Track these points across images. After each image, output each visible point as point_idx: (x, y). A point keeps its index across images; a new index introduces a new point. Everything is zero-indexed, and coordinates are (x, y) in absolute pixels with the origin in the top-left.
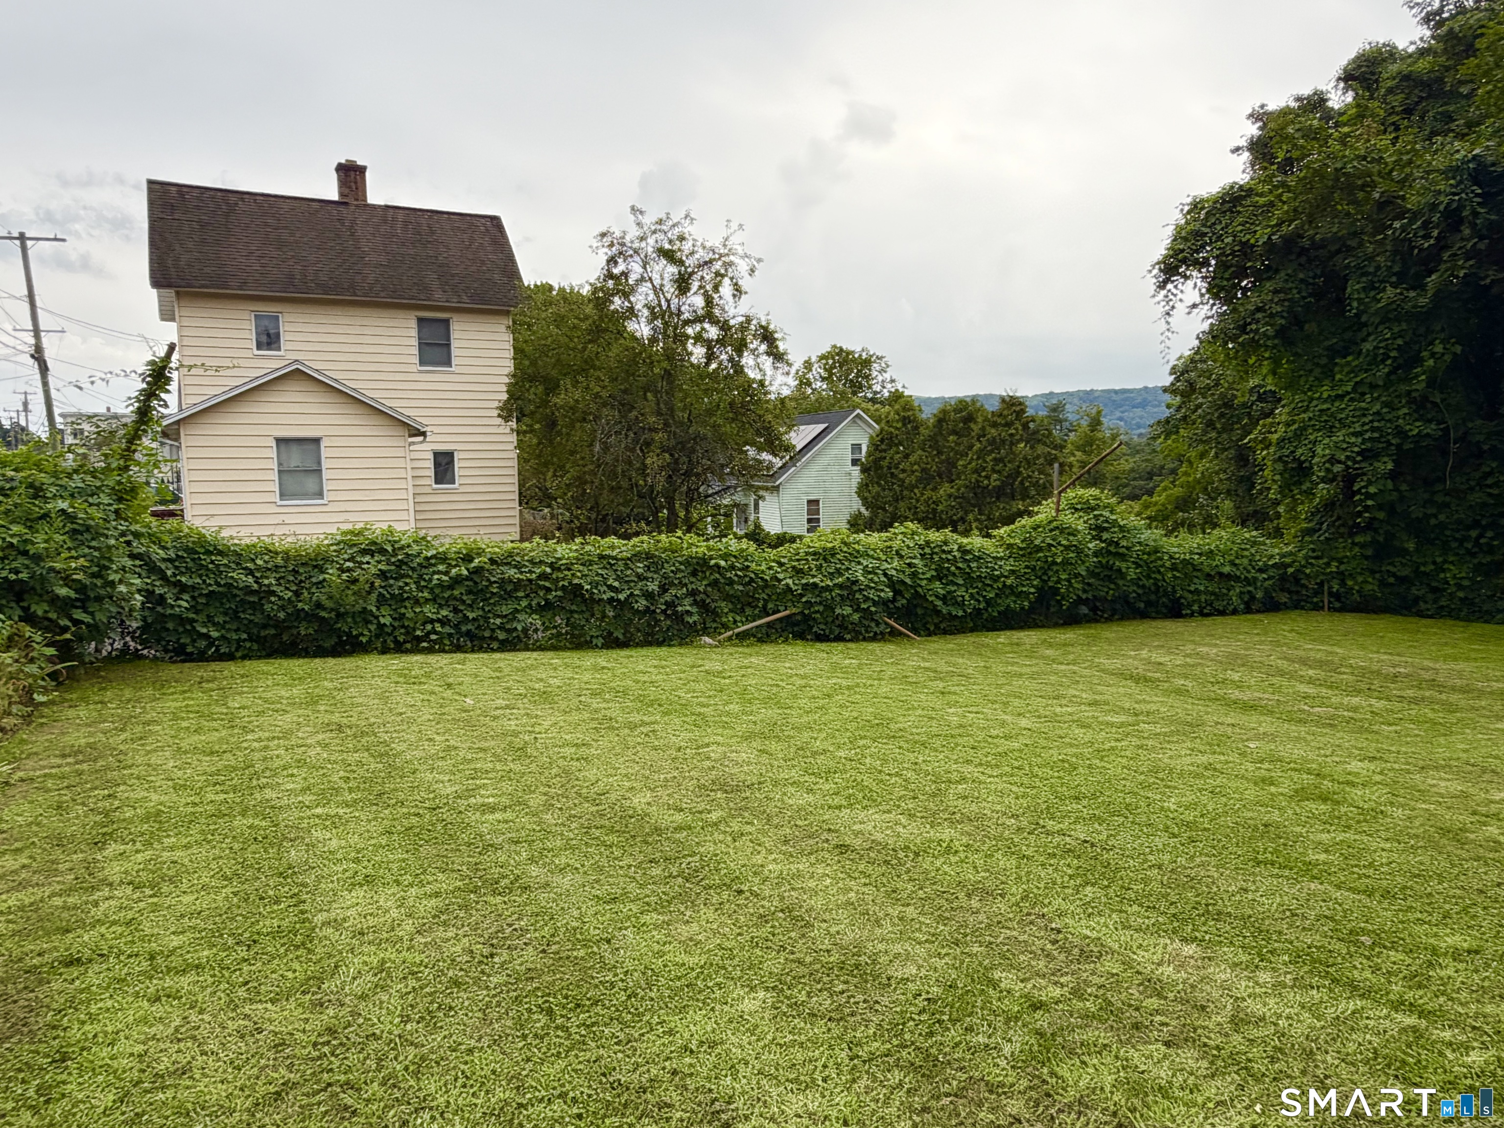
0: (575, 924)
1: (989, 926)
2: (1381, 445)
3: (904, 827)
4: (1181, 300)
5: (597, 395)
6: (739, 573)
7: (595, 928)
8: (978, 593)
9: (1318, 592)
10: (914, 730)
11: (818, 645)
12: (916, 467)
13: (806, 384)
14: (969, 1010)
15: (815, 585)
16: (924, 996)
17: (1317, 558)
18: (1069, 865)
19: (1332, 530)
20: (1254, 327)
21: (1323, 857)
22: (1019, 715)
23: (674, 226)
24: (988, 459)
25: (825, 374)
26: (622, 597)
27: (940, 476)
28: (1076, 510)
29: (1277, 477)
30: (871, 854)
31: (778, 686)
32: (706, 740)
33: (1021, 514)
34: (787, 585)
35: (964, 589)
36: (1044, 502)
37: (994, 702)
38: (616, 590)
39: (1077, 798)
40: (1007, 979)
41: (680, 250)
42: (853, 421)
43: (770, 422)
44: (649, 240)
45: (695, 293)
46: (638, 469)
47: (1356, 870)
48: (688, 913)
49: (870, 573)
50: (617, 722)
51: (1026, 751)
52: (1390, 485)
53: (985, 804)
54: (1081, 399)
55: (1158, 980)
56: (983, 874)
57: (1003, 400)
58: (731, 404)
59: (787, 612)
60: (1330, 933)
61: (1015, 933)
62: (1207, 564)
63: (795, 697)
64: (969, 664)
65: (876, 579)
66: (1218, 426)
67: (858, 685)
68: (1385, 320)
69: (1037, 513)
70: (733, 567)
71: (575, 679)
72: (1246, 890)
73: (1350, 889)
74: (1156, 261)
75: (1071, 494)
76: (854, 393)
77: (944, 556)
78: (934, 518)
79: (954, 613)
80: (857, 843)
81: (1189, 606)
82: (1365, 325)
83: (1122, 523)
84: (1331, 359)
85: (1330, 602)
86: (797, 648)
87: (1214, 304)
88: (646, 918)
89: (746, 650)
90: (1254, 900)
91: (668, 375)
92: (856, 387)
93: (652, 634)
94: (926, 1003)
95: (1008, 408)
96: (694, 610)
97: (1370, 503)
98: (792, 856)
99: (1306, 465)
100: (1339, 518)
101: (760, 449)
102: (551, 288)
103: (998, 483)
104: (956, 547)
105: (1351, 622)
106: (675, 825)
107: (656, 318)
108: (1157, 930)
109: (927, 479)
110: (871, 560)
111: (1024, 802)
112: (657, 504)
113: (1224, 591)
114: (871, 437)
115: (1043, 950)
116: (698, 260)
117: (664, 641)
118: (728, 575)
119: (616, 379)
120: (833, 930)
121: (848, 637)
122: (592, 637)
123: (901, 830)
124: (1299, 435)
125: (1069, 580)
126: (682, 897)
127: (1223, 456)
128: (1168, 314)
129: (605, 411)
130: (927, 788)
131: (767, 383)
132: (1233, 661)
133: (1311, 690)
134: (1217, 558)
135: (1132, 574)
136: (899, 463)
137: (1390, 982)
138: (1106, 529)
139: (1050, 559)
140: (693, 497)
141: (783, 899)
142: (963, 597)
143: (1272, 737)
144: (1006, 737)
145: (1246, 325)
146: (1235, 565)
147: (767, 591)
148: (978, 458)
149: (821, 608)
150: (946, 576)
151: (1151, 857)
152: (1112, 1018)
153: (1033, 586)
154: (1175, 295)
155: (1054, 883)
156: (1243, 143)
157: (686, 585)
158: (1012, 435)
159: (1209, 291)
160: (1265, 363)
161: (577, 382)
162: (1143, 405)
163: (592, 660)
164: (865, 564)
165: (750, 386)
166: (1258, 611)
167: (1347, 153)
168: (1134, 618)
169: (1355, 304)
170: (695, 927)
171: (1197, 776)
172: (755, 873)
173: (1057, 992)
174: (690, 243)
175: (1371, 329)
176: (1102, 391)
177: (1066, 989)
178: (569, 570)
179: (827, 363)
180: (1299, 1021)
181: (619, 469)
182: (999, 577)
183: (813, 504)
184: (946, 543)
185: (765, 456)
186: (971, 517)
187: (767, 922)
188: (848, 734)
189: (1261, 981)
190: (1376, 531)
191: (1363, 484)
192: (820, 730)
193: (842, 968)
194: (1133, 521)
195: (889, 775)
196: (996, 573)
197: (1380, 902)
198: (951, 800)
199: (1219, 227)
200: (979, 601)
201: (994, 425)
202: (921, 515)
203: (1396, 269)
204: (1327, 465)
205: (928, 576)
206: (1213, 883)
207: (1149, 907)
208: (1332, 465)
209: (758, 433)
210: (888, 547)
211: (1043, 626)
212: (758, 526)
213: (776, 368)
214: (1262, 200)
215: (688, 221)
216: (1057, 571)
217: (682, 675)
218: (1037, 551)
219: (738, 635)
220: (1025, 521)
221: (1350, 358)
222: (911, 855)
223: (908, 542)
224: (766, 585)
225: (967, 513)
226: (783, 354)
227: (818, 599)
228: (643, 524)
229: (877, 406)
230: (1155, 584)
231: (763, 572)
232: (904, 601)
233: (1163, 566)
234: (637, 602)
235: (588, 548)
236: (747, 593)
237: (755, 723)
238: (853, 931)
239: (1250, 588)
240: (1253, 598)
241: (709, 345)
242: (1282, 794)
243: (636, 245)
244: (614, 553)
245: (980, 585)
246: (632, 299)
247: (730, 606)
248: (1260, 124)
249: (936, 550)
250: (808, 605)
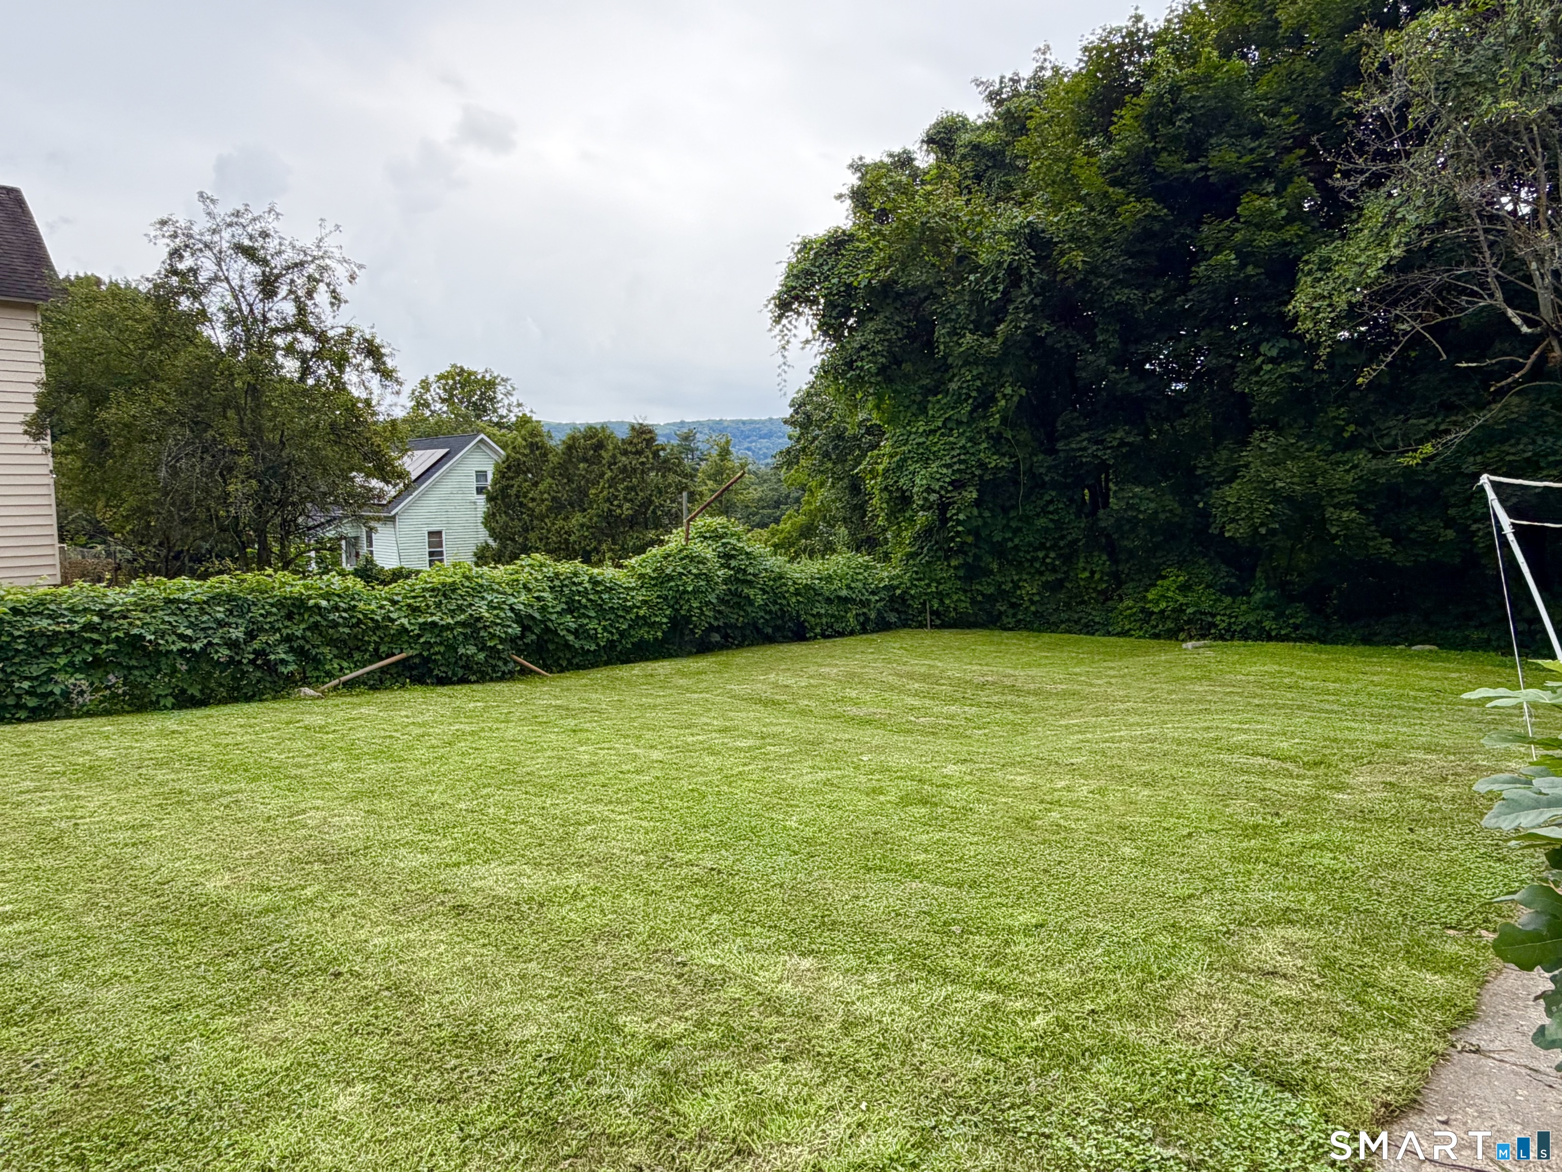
0: (122, 1045)
1: (615, 969)
2: (967, 476)
3: (529, 877)
4: (795, 336)
5: (161, 411)
6: (344, 615)
7: (148, 1046)
8: (611, 625)
9: (922, 612)
10: (543, 773)
11: (440, 689)
12: (546, 496)
13: (423, 405)
14: (592, 1062)
15: (434, 624)
16: (544, 1057)
17: (919, 580)
18: (696, 896)
19: (932, 554)
20: (859, 364)
21: (922, 857)
22: (651, 747)
23: (254, 220)
24: (621, 487)
25: (444, 395)
26: (197, 646)
27: (572, 505)
28: (705, 538)
29: (884, 506)
30: (492, 911)
31: (391, 737)
32: (303, 806)
33: (652, 543)
34: (402, 625)
35: (596, 621)
36: (674, 531)
37: (626, 737)
38: (190, 640)
39: (705, 826)
40: (630, 1022)
41: (263, 247)
42: (477, 446)
43: (379, 446)
44: (223, 234)
45: (285, 298)
46: (219, 498)
47: (949, 865)
48: (272, 1009)
49: (495, 608)
50: (189, 795)
51: (657, 783)
52: (975, 512)
53: (614, 843)
54: (711, 428)
55: (778, 998)
56: (610, 917)
57: (633, 428)
58: (333, 425)
59: (404, 655)
60: (928, 927)
61: (641, 973)
62: (827, 589)
63: (411, 748)
64: (601, 698)
65: (502, 615)
66: (834, 457)
67: (483, 730)
68: (966, 363)
69: (668, 542)
70: (336, 608)
71: (132, 748)
72: (857, 898)
73: (944, 884)
74: (771, 296)
75: (699, 522)
76: (478, 417)
77: (574, 588)
78: (567, 548)
79: (586, 647)
80: (476, 901)
81: (812, 629)
82: (951, 366)
83: (749, 550)
84: (925, 396)
85: (931, 621)
86: (415, 694)
87: (824, 341)
88: (219, 1023)
89: (355, 700)
90: (864, 906)
91: (253, 390)
92: (480, 410)
93: (238, 689)
94: (546, 1063)
95: (638, 436)
96: (290, 658)
97: (960, 528)
98: (401, 926)
99: (907, 494)
100: (937, 542)
101: (368, 475)
102: (98, 282)
103: (630, 512)
104: (587, 578)
105: (948, 637)
106: (259, 908)
107: (235, 324)
108: (778, 948)
109: (558, 507)
110: (495, 595)
111: (654, 837)
112: (244, 539)
113: (842, 613)
114: (497, 465)
115: (668, 986)
116: (286, 261)
117: (254, 696)
118: (331, 617)
119: (186, 393)
120: (445, 1001)
121: (473, 678)
122: (159, 696)
123: (526, 880)
124: (900, 466)
125: (700, 608)
126: (266, 991)
127: (839, 486)
128: (784, 348)
129: (173, 430)
130: (554, 833)
131: (374, 403)
132: (851, 678)
133: (917, 703)
134: (836, 582)
135: (759, 601)
136: (528, 492)
137: (975, 965)
138: (733, 557)
139: (681, 588)
140: (288, 529)
141: (388, 974)
142: (595, 629)
143: (880, 749)
144: (638, 772)
145: (852, 362)
146: (851, 588)
147: (378, 633)
148: (610, 487)
149: (442, 649)
150: (578, 609)
151: (774, 877)
152: (734, 1044)
153: (666, 616)
154: (790, 330)
155: (682, 916)
156: (845, 191)
157: (279, 630)
158: (643, 463)
159: (819, 328)
160: (870, 398)
161: (134, 394)
162: (769, 435)
163: (159, 725)
164: (490, 598)
165: (354, 405)
166: (873, 632)
167: (930, 209)
168: (763, 643)
169: (942, 347)
170: (280, 1023)
171: (816, 792)
172: (357, 951)
173: (680, 1027)
174: (276, 242)
175: (956, 371)
176: (732, 421)
177: (690, 1022)
178: (125, 617)
179: (447, 384)
180: (901, 1015)
181: (193, 498)
182: (631, 608)
183: (435, 536)
184: (576, 574)
185: (375, 483)
186: (604, 547)
187: (368, 1004)
188: (470, 783)
189: (869, 982)
190: (965, 553)
191: (954, 511)
192: (439, 782)
193: (455, 1042)
194: (757, 548)
195: (514, 823)
196: (629, 604)
197: (968, 892)
198: (580, 843)
199: (826, 268)
200: (612, 633)
201: (625, 453)
202: (551, 547)
203: (973, 318)
204: (925, 495)
205: (558, 609)
206: (829, 894)
207: (770, 927)
208: (929, 494)
209: (366, 458)
210: (514, 581)
211: (677, 656)
212: (369, 561)
213: (385, 387)
214: (862, 246)
215: (272, 216)
216: (688, 600)
217: (275, 734)
218: (669, 581)
219: (345, 684)
220: (654, 550)
221: (940, 396)
222: (536, 907)
223: (535, 574)
224: (377, 626)
225: (600, 543)
226: (391, 371)
227: (438, 640)
228: (228, 561)
229: (503, 431)
230: (781, 609)
231: (373, 612)
232: (534, 637)
233: (787, 591)
234: (217, 652)
235: (150, 591)
236: (356, 636)
237: (363, 781)
238: (468, 998)
239: (865, 610)
240: (867, 619)
241: (303, 358)
242: (889, 802)
243: (207, 238)
244: (186, 596)
245: (612, 617)
246: (204, 300)
247: (336, 652)
248: (859, 174)
249: (566, 582)
250: (427, 646)
